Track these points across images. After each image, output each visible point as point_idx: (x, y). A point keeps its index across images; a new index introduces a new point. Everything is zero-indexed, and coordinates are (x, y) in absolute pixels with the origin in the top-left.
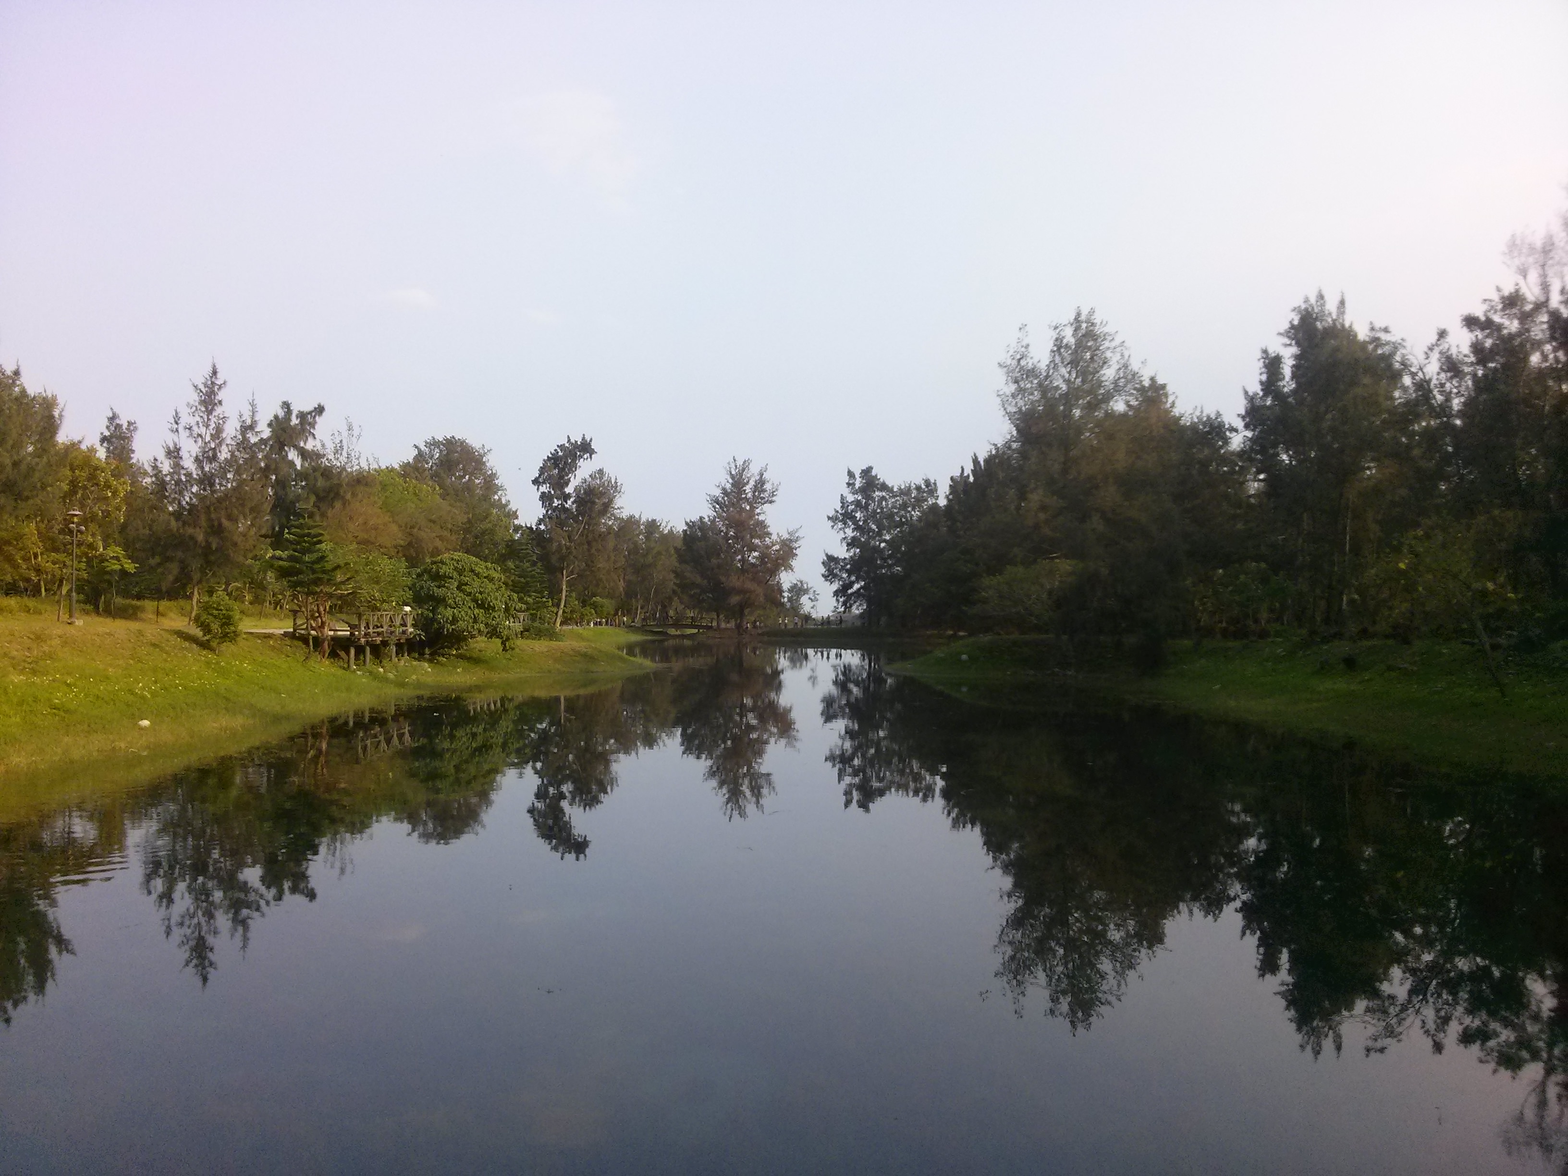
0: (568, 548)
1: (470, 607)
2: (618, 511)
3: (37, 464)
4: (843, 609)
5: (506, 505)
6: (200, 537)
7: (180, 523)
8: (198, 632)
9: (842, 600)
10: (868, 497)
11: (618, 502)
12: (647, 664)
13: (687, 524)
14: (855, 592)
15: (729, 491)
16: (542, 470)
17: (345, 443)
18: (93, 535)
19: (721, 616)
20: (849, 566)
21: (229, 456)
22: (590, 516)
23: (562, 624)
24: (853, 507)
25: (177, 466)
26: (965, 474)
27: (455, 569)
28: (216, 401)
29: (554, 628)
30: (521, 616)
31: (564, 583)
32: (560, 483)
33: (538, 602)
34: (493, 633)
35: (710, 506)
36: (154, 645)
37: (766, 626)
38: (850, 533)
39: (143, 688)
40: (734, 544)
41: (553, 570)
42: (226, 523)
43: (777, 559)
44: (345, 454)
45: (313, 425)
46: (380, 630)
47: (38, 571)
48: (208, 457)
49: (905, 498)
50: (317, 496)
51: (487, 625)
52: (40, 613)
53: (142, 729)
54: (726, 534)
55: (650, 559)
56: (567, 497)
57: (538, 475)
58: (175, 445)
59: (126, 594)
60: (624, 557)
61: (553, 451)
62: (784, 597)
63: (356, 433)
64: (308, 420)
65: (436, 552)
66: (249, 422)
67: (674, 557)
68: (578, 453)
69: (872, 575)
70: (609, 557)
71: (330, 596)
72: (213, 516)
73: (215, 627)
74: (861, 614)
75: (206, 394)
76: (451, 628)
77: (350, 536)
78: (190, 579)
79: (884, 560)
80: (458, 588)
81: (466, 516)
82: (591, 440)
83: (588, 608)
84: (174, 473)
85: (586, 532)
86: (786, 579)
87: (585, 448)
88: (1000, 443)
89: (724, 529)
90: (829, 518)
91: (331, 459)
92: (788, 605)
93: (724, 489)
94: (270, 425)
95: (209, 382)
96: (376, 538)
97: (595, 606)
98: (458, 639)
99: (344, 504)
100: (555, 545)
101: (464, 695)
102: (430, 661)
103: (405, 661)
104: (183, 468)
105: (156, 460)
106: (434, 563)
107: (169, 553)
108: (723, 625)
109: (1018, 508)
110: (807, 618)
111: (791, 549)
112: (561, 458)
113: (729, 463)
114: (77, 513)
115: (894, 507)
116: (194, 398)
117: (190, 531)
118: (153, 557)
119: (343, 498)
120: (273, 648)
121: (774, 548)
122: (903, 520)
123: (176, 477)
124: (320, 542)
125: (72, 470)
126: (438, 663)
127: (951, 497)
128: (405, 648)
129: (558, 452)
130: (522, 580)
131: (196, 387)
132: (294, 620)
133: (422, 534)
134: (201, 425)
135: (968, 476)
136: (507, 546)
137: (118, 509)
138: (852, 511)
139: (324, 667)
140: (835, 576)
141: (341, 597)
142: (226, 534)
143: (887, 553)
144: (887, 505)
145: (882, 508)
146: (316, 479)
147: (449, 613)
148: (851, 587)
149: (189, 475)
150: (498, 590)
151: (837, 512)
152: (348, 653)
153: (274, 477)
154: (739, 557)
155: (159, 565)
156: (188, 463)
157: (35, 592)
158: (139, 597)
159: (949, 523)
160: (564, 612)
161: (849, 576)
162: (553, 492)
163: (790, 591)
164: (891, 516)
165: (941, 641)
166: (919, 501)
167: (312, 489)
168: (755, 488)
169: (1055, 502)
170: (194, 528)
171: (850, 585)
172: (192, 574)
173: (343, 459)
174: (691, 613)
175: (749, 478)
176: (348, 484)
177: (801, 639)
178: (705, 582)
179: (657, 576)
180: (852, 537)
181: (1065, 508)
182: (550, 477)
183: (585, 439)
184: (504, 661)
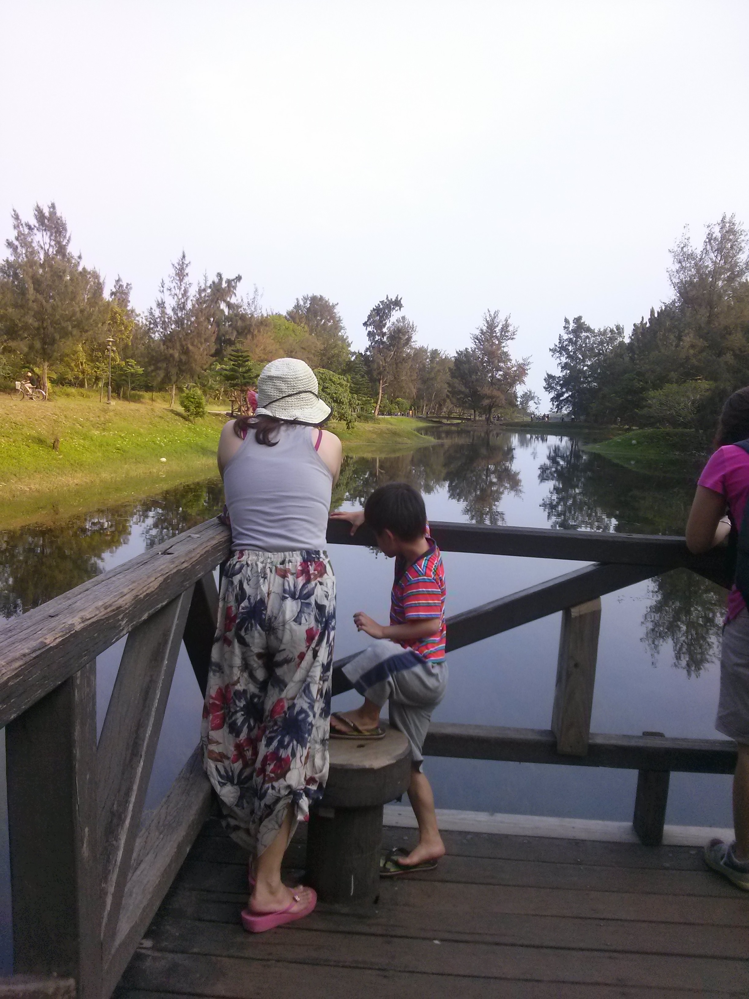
0: (383, 367)
2: (414, 343)
4: (556, 410)
5: (346, 339)
6: (176, 355)
7: (165, 346)
8: (181, 409)
9: (556, 404)
10: (577, 337)
11: (414, 338)
12: (431, 440)
13: (457, 352)
14: (565, 399)
15: (485, 331)
16: (370, 317)
17: (253, 299)
18: (114, 353)
19: (477, 413)
20: (562, 382)
21: (191, 307)
22: (397, 346)
23: (379, 414)
24: (567, 343)
25: (163, 313)
26: (644, 322)
28: (185, 274)
29: (374, 416)
30: (358, 408)
31: (381, 389)
32: (380, 325)
33: (366, 400)
34: (341, 417)
35: (473, 341)
36: (160, 418)
37: (505, 419)
38: (564, 360)
39: (160, 441)
40: (487, 366)
41: (374, 381)
42: (191, 347)
43: (515, 376)
44: (254, 306)
45: (235, 288)
47: (85, 373)
48: (180, 308)
49: (603, 337)
50: (238, 332)
51: (338, 412)
52: (89, 397)
53: (162, 463)
54: (482, 359)
55: (433, 374)
56: (384, 334)
57: (366, 321)
58: (162, 300)
59: (135, 388)
60: (417, 373)
61: (377, 305)
62: (517, 401)
63: (260, 293)
64: (232, 284)
66: (203, 287)
67: (448, 374)
68: (392, 307)
69: (577, 388)
70: (408, 373)
72: (184, 343)
73: (192, 408)
74: (568, 413)
75: (179, 270)
77: (257, 356)
78: (170, 380)
81: (323, 346)
82: (401, 299)
83: (393, 404)
84: (162, 316)
85: (395, 357)
86: (520, 390)
87: (397, 303)
88: (668, 301)
89: (481, 356)
90: (550, 350)
91: (245, 309)
92: (520, 407)
93: (482, 330)
94: (211, 287)
95: (181, 263)
97: (398, 403)
99: (253, 337)
100: (376, 365)
104: (166, 314)
105: (151, 309)
107: (160, 365)
108: (477, 418)
109: (677, 346)
110: (533, 415)
111: (524, 370)
112: (381, 309)
113: (485, 313)
114: (112, 340)
115: (594, 343)
116: (173, 272)
117: (171, 351)
118: (150, 365)
119: (253, 334)
120: (219, 420)
121: (513, 369)
122: (601, 352)
123: (163, 319)
124: (247, 361)
127: (633, 337)
129: (380, 306)
132: (232, 406)
134: (176, 288)
135: (646, 323)
136: (347, 364)
137: (128, 337)
138: (566, 346)
140: (552, 388)
142: (191, 354)
143: (588, 374)
144: (589, 342)
145: (586, 344)
146: (237, 322)
148: (563, 396)
149: (170, 318)
150: (345, 392)
151: (556, 346)
153: (212, 319)
154: (490, 375)
155: (152, 371)
156: (169, 312)
157: (82, 385)
158: (141, 389)
159: (630, 355)
160: (380, 406)
161: (562, 389)
162: (375, 331)
163: (522, 397)
164: (592, 349)
165: (620, 432)
166: (612, 340)
167: (234, 327)
168: (502, 330)
169: (701, 343)
170: (173, 350)
171: (562, 394)
172: (172, 377)
173: (253, 309)
174: (458, 410)
175: (498, 323)
176: (255, 325)
177: (528, 428)
178: (468, 390)
179: (437, 385)
180: (566, 363)
181: (708, 347)
182: (374, 321)
183: (397, 298)
184: (348, 435)
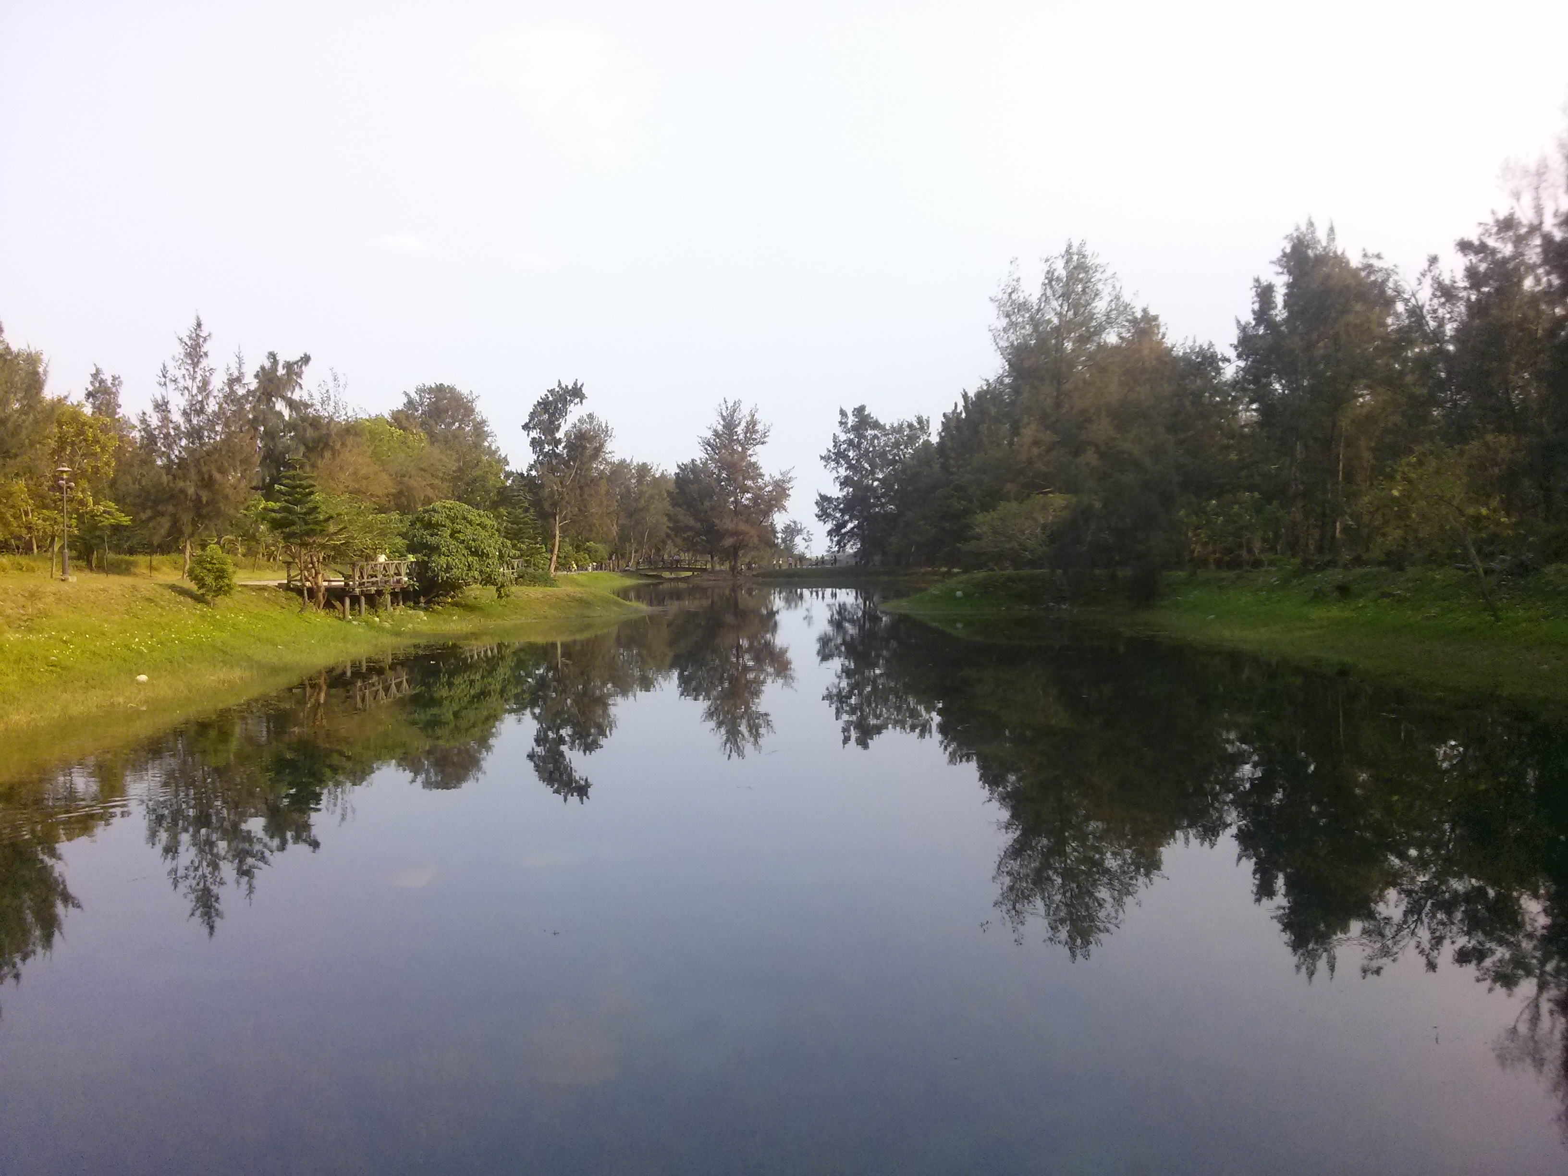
0: (560, 494)
1: (464, 555)
2: (610, 455)
3: (24, 421)
4: (836, 549)
5: (495, 452)
6: (191, 491)
7: (170, 477)
8: (193, 586)
9: (836, 539)
10: (861, 436)
11: (609, 446)
12: (643, 608)
13: (679, 466)
14: (849, 532)
15: (721, 432)
16: (532, 415)
17: (331, 392)
18: (83, 491)
19: (715, 558)
20: (842, 506)
21: (216, 408)
22: (581, 461)
23: (556, 569)
24: (846, 446)
25: (165, 420)
26: (958, 411)
27: (448, 517)
28: (202, 353)
29: (548, 574)
30: (515, 562)
31: (557, 528)
32: (550, 428)
33: (533, 548)
34: (488, 580)
35: (702, 448)
36: (150, 600)
37: (760, 567)
38: (843, 472)
39: (139, 643)
40: (726, 485)
41: (546, 516)
42: (217, 476)
43: (770, 500)
44: (332, 403)
45: (299, 375)
46: (374, 579)
47: (29, 529)
48: (195, 410)
49: (898, 436)
50: (307, 447)
51: (481, 572)
52: (33, 570)
53: (140, 683)
54: (719, 476)
55: (643, 502)
56: (557, 442)
57: (528, 421)
58: (163, 398)
59: (118, 549)
60: (617, 501)
61: (543, 396)
62: (778, 538)
63: (342, 383)
64: (294, 370)
65: (428, 501)
66: (236, 374)
67: (667, 500)
68: (569, 398)
69: (865, 514)
70: (602, 502)
71: (323, 546)
72: (204, 469)
73: (209, 580)
74: (856, 553)
75: (191, 347)
76: (445, 576)
77: (341, 486)
78: (181, 533)
79: (878, 498)
80: (451, 536)
81: (457, 464)
82: (582, 385)
83: (582, 553)
84: (163, 426)
85: (578, 477)
86: (780, 520)
87: (577, 393)
88: (992, 378)
89: (716, 471)
90: (822, 458)
91: (318, 409)
92: (782, 546)
93: (715, 431)
94: (257, 376)
95: (194, 335)
96: (367, 487)
97: (588, 550)
98: (452, 586)
99: (333, 455)
100: (547, 490)
101: (460, 643)
102: (426, 609)
103: (400, 611)
104: (171, 422)
105: (144, 414)
106: (426, 511)
107: (161, 508)
108: (718, 567)
109: (1011, 444)
110: (802, 558)
111: (784, 490)
112: (551, 403)
113: (720, 405)
114: (66, 469)
115: (886, 445)
116: (179, 351)
117: (180, 484)
118: (144, 510)
119: (333, 449)
120: (267, 600)
121: (767, 489)
122: (897, 458)
123: (164, 430)
124: (312, 493)
125: (60, 425)
126: (434, 611)
127: (943, 434)
128: (401, 597)
129: (548, 398)
130: (515, 526)
131: (181, 340)
132: (288, 571)
133: (413, 483)
134: (187, 378)
135: (961, 412)
136: (499, 492)
137: (107, 464)
138: (845, 450)
139: (319, 618)
140: (828, 515)
141: (334, 548)
142: (217, 486)
143: (880, 492)
144: (879, 443)
145: (874, 447)
146: (305, 430)
147: (443, 561)
148: (845, 527)
149: (177, 428)
150: (491, 537)
151: (830, 451)
152: (343, 604)
153: (262, 429)
154: (732, 499)
155: (150, 519)
156: (177, 417)
157: (28, 549)
158: (131, 551)
159: (942, 460)
160: (558, 557)
161: (842, 516)
162: (543, 438)
163: (783, 532)
164: (883, 455)
165: (936, 577)
166: (912, 439)
167: (301, 439)
168: (747, 430)
169: (1048, 437)
170: (184, 481)
171: (844, 524)
172: (184, 528)
173: (331, 409)
174: (685, 556)
175: (740, 420)
176: (337, 434)
177: (796, 579)
178: (698, 525)
179: (650, 520)
180: (845, 476)
181: (1058, 442)
182: (540, 422)
183: (575, 384)
184: (500, 608)
